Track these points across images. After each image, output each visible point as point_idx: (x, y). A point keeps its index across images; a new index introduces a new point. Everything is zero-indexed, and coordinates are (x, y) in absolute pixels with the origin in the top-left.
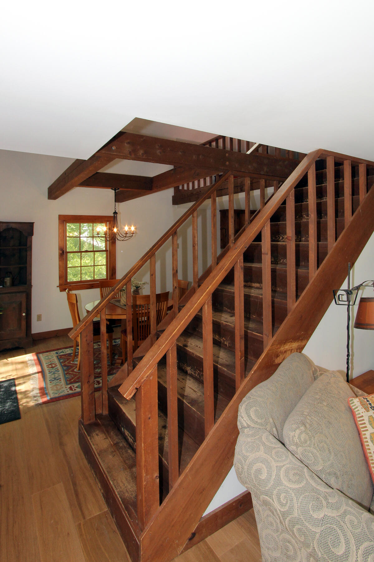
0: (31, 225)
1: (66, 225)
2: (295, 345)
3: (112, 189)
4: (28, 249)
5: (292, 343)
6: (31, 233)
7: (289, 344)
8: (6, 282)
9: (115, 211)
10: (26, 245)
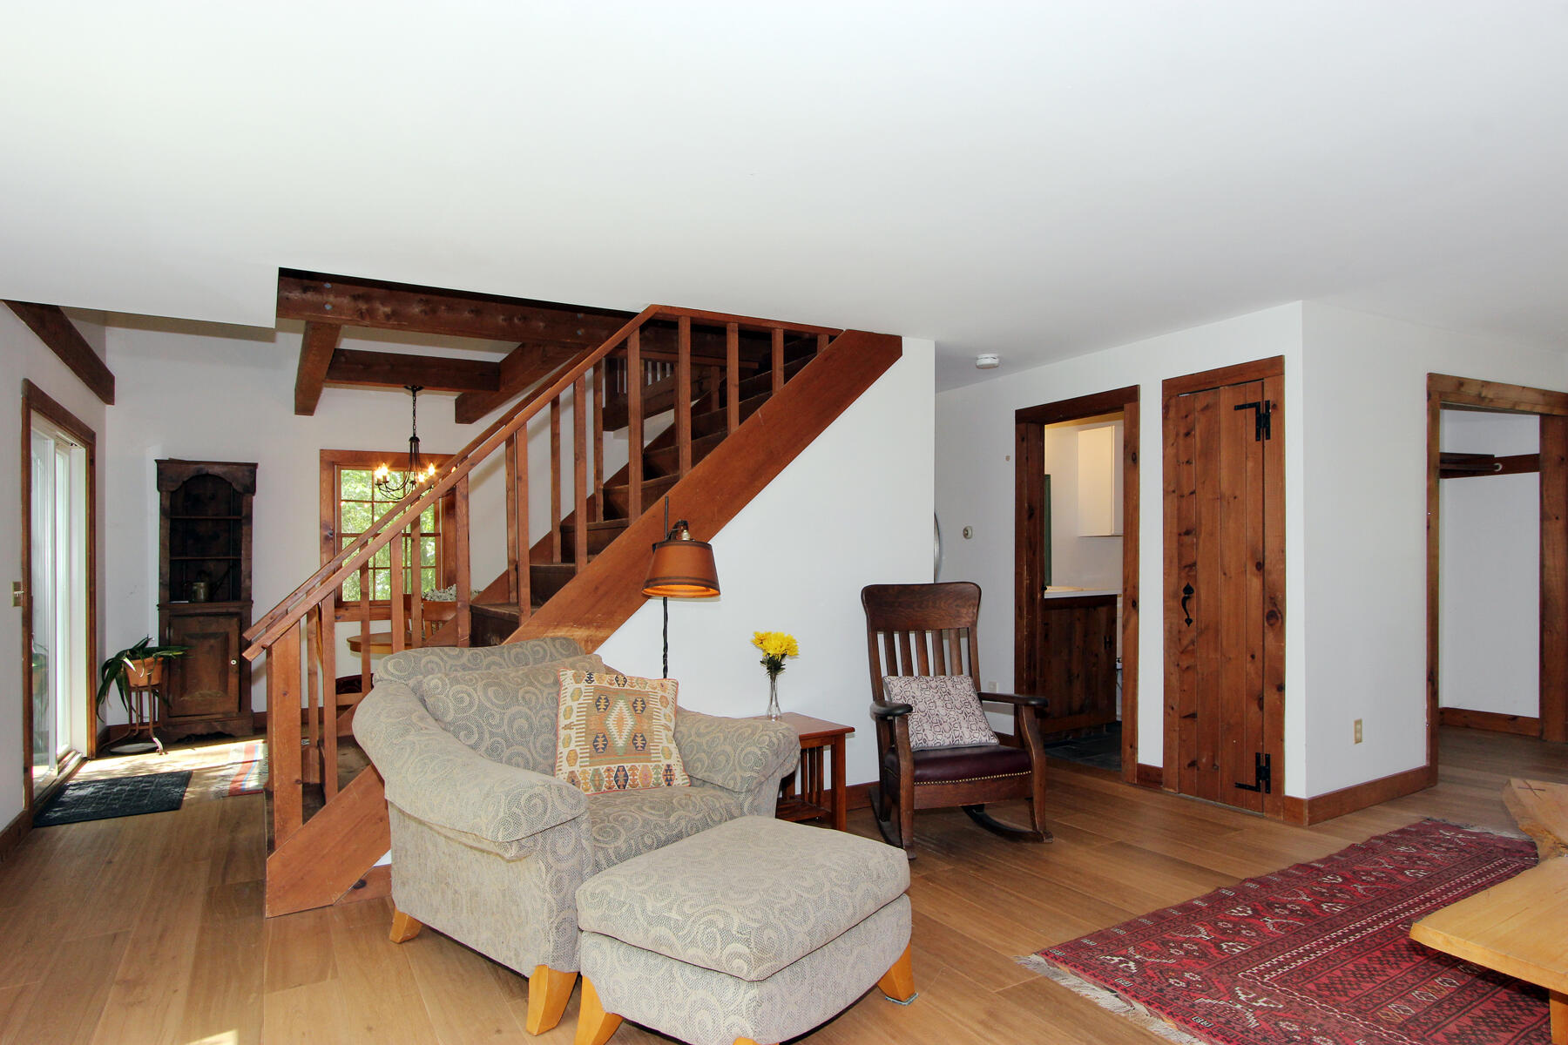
0: (253, 467)
1: (339, 474)
2: (580, 633)
3: (407, 388)
4: (243, 521)
5: (573, 629)
6: (251, 489)
7: (567, 629)
8: (195, 592)
9: (414, 435)
10: (240, 513)
